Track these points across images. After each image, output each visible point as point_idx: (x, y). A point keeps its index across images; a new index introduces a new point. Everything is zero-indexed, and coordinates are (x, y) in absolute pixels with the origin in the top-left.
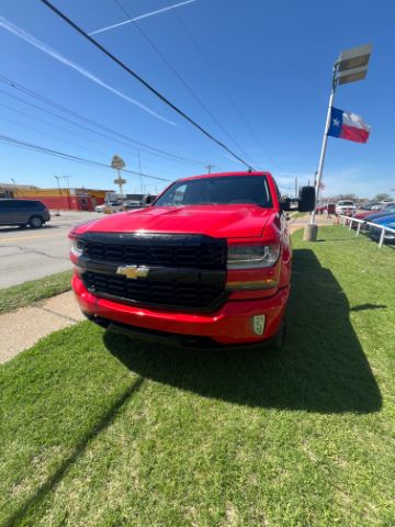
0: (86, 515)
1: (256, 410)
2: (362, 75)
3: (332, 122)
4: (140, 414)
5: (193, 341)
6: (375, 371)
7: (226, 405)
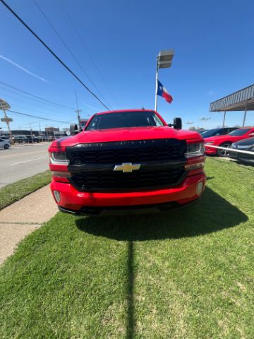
0: (174, 330)
1: (206, 236)
2: (169, 65)
3: (159, 88)
4: (149, 261)
5: (169, 206)
6: (233, 204)
7: (191, 239)
